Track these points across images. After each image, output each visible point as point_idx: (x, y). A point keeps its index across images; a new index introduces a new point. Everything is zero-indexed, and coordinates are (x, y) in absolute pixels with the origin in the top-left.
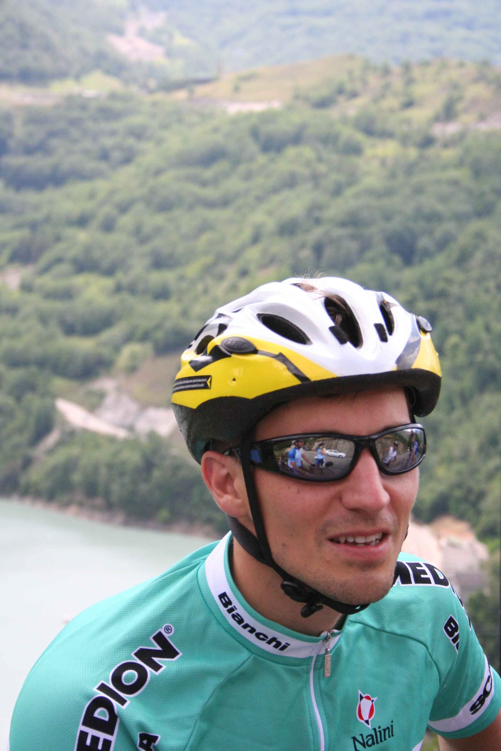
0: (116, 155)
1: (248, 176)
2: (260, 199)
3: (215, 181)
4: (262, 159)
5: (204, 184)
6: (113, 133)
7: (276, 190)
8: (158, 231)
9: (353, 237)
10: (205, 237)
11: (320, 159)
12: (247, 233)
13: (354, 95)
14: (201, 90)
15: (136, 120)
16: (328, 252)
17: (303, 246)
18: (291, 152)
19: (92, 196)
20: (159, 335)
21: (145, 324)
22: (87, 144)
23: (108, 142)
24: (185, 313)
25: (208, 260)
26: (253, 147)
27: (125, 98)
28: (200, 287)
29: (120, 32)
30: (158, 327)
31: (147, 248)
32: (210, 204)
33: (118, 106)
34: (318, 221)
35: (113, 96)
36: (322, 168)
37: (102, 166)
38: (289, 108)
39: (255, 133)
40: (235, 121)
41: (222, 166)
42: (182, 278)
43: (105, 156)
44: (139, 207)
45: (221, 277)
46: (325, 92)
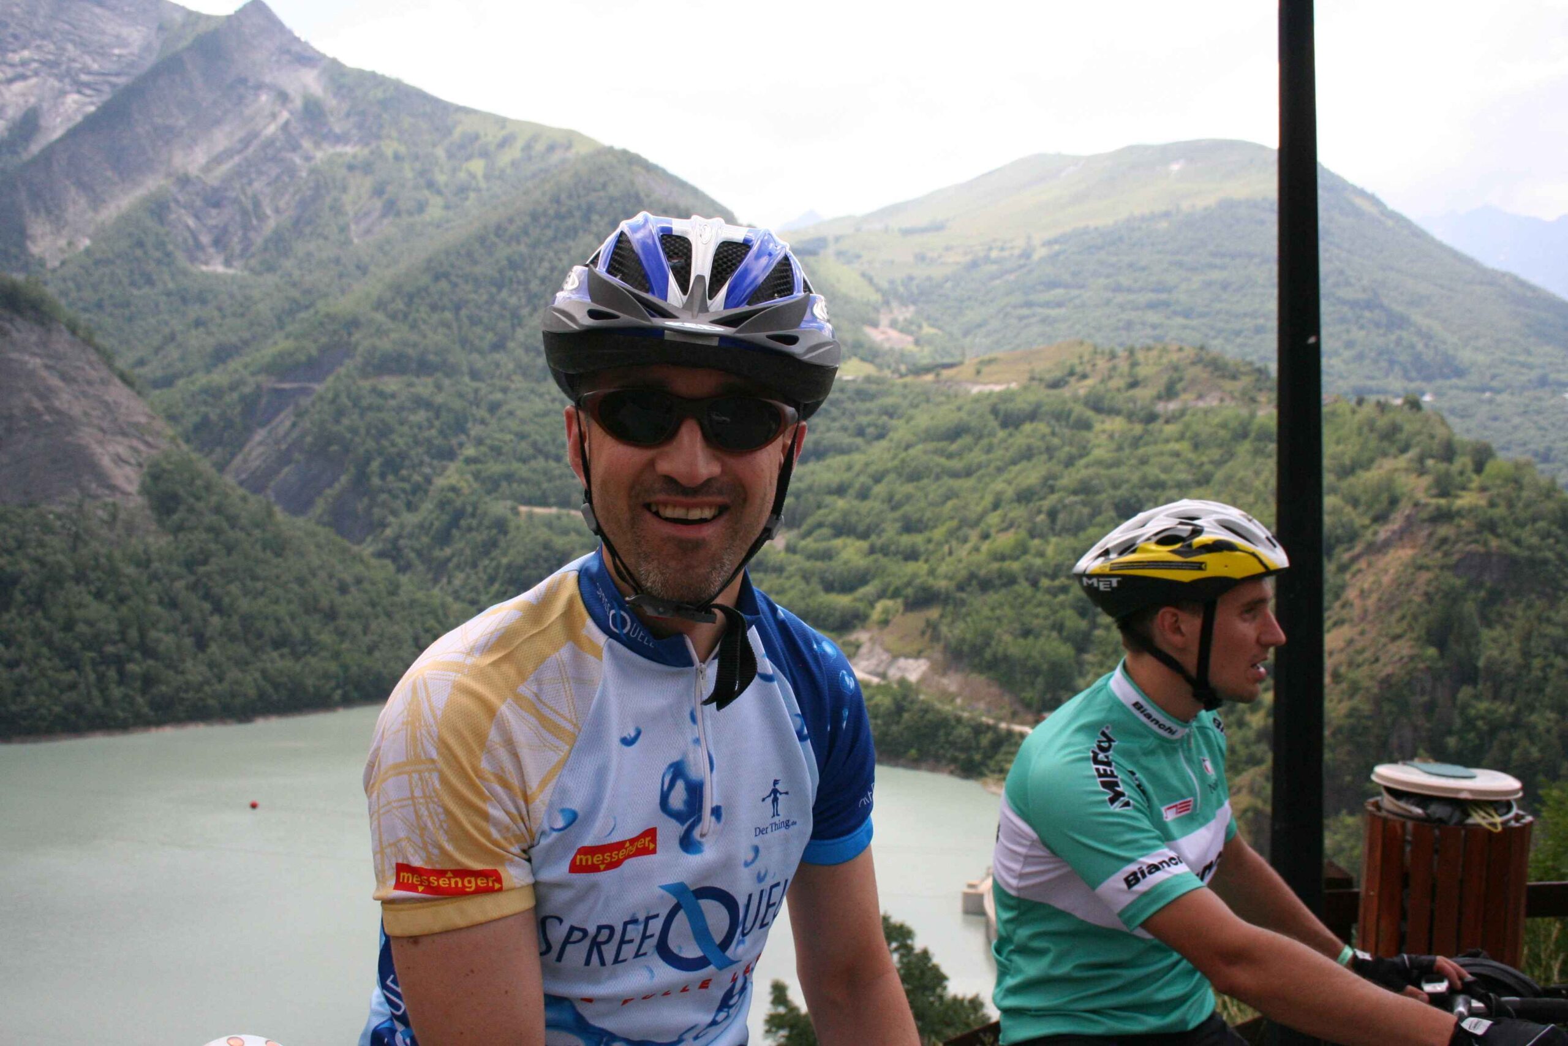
0: (871, 430)
1: (989, 450)
2: (1000, 470)
3: (959, 454)
4: (1001, 434)
5: (950, 456)
6: (868, 412)
7: (1014, 462)
8: (908, 498)
9: (1084, 504)
10: (950, 504)
11: (1053, 434)
12: (989, 499)
13: (1084, 376)
14: (946, 373)
15: (888, 401)
16: (1061, 517)
17: (1039, 512)
18: (1027, 427)
19: (849, 468)
20: (910, 591)
21: (897, 582)
22: (845, 421)
23: (864, 420)
24: (932, 572)
25: (954, 523)
26: (993, 423)
27: (879, 381)
28: (946, 548)
29: (875, 325)
30: (909, 584)
31: (898, 514)
32: (955, 475)
33: (873, 388)
34: (1052, 490)
35: (868, 379)
36: (1056, 441)
37: (859, 441)
38: (1026, 388)
39: (995, 411)
40: (977, 400)
41: (966, 440)
42: (929, 541)
43: (860, 432)
44: (892, 476)
45: (965, 540)
46: (1058, 374)
